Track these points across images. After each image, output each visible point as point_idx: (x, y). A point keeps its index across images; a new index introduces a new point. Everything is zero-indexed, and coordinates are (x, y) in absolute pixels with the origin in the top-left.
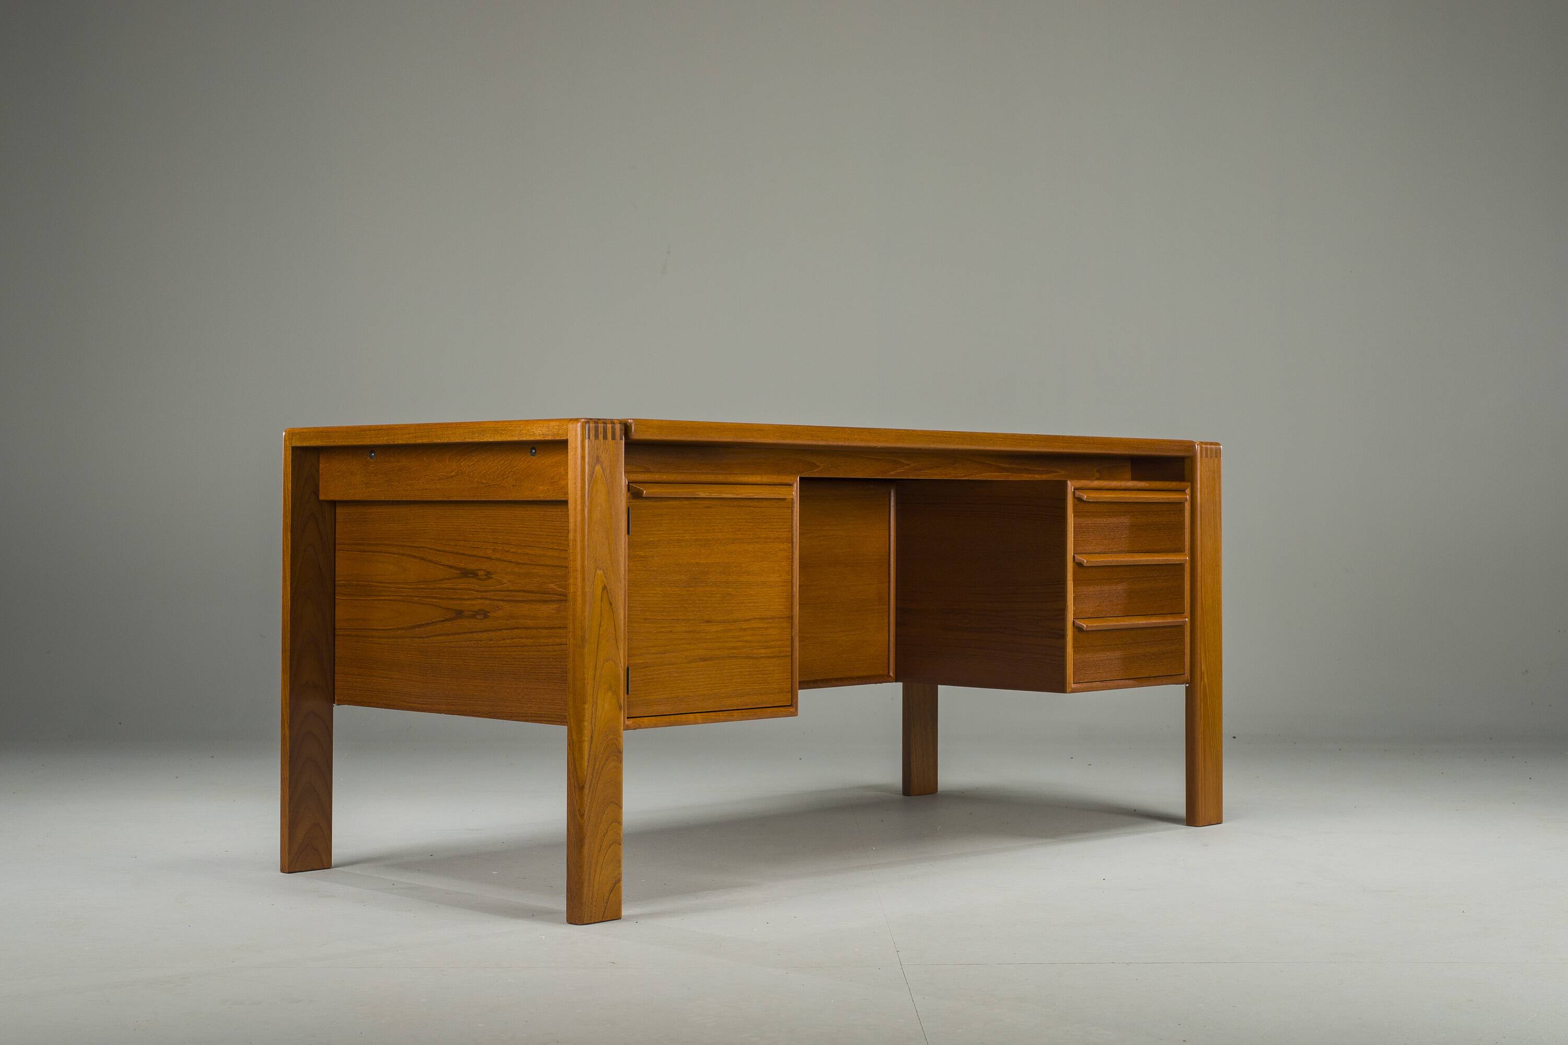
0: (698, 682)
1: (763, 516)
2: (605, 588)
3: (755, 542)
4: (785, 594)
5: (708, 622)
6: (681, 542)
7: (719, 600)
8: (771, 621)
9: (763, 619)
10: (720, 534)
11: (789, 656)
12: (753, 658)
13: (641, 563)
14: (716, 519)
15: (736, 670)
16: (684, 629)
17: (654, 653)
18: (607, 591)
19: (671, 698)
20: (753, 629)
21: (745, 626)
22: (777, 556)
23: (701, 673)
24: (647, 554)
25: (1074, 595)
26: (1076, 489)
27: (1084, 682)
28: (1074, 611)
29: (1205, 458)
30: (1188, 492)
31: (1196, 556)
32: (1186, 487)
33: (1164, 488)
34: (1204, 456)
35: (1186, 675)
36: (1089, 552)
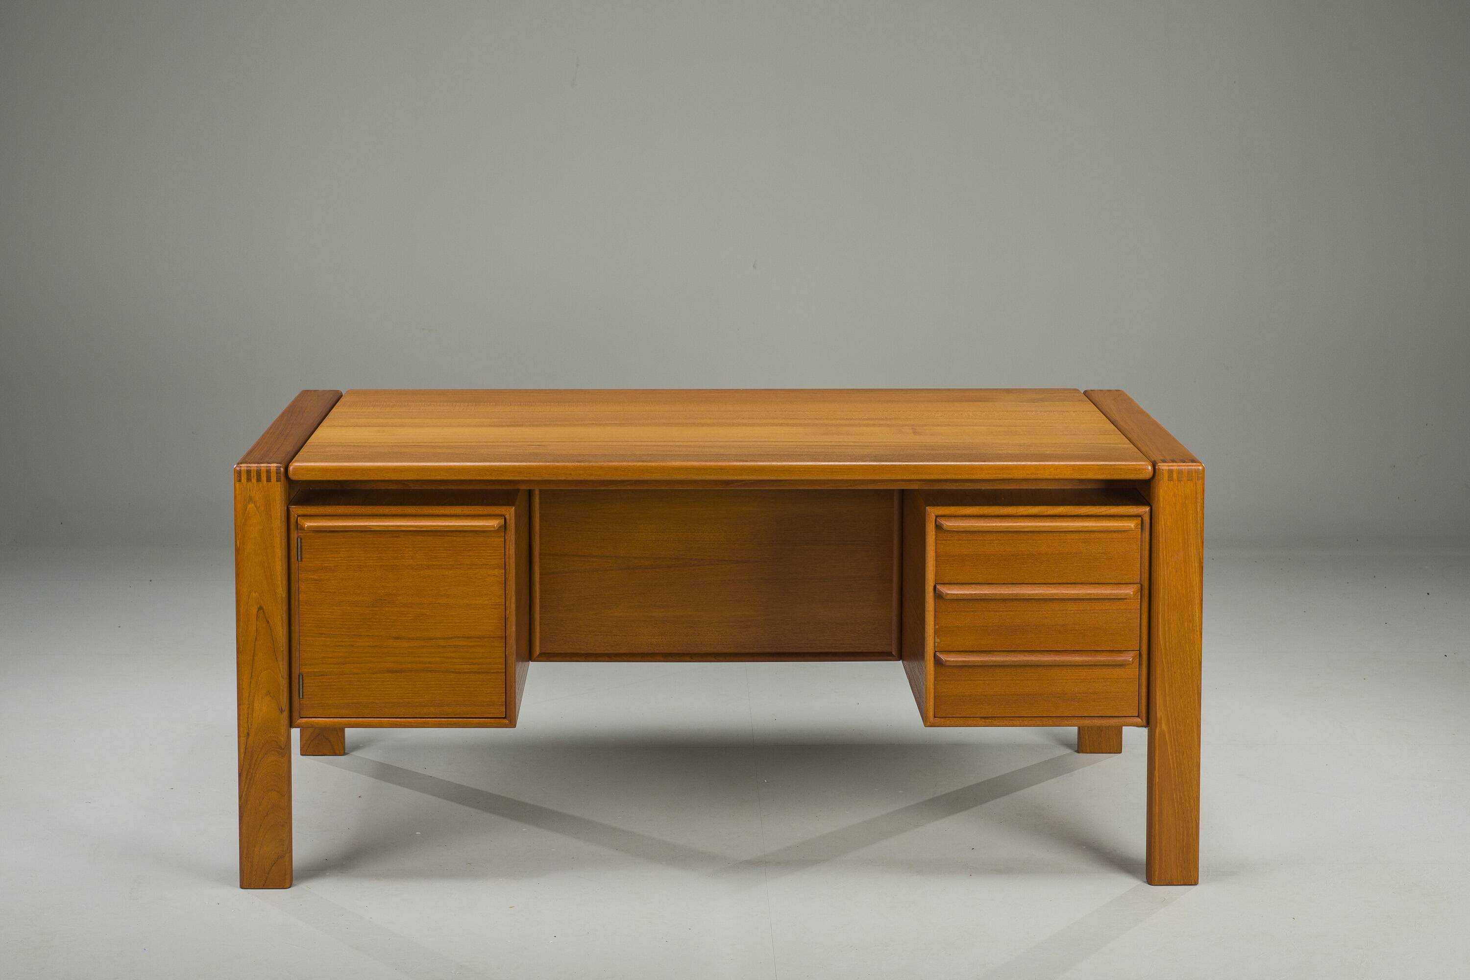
0: (385, 691)
1: (466, 544)
2: (261, 608)
3: (457, 568)
4: (496, 616)
5: (398, 638)
6: (362, 568)
7: (411, 619)
8: (478, 640)
9: (468, 638)
10: (411, 561)
11: (503, 672)
12: (456, 673)
13: (315, 586)
14: (406, 547)
15: (433, 683)
16: (367, 644)
17: (330, 664)
18: (264, 612)
19: (352, 703)
20: (456, 646)
21: (443, 643)
22: (485, 581)
23: (389, 683)
24: (322, 578)
25: (937, 627)
26: (937, 516)
27: (954, 716)
28: (936, 644)
29: (1169, 482)
30: (1147, 519)
31: (1155, 590)
32: (1142, 512)
33: (1100, 514)
34: (1167, 480)
35: (1138, 716)
36: (963, 582)
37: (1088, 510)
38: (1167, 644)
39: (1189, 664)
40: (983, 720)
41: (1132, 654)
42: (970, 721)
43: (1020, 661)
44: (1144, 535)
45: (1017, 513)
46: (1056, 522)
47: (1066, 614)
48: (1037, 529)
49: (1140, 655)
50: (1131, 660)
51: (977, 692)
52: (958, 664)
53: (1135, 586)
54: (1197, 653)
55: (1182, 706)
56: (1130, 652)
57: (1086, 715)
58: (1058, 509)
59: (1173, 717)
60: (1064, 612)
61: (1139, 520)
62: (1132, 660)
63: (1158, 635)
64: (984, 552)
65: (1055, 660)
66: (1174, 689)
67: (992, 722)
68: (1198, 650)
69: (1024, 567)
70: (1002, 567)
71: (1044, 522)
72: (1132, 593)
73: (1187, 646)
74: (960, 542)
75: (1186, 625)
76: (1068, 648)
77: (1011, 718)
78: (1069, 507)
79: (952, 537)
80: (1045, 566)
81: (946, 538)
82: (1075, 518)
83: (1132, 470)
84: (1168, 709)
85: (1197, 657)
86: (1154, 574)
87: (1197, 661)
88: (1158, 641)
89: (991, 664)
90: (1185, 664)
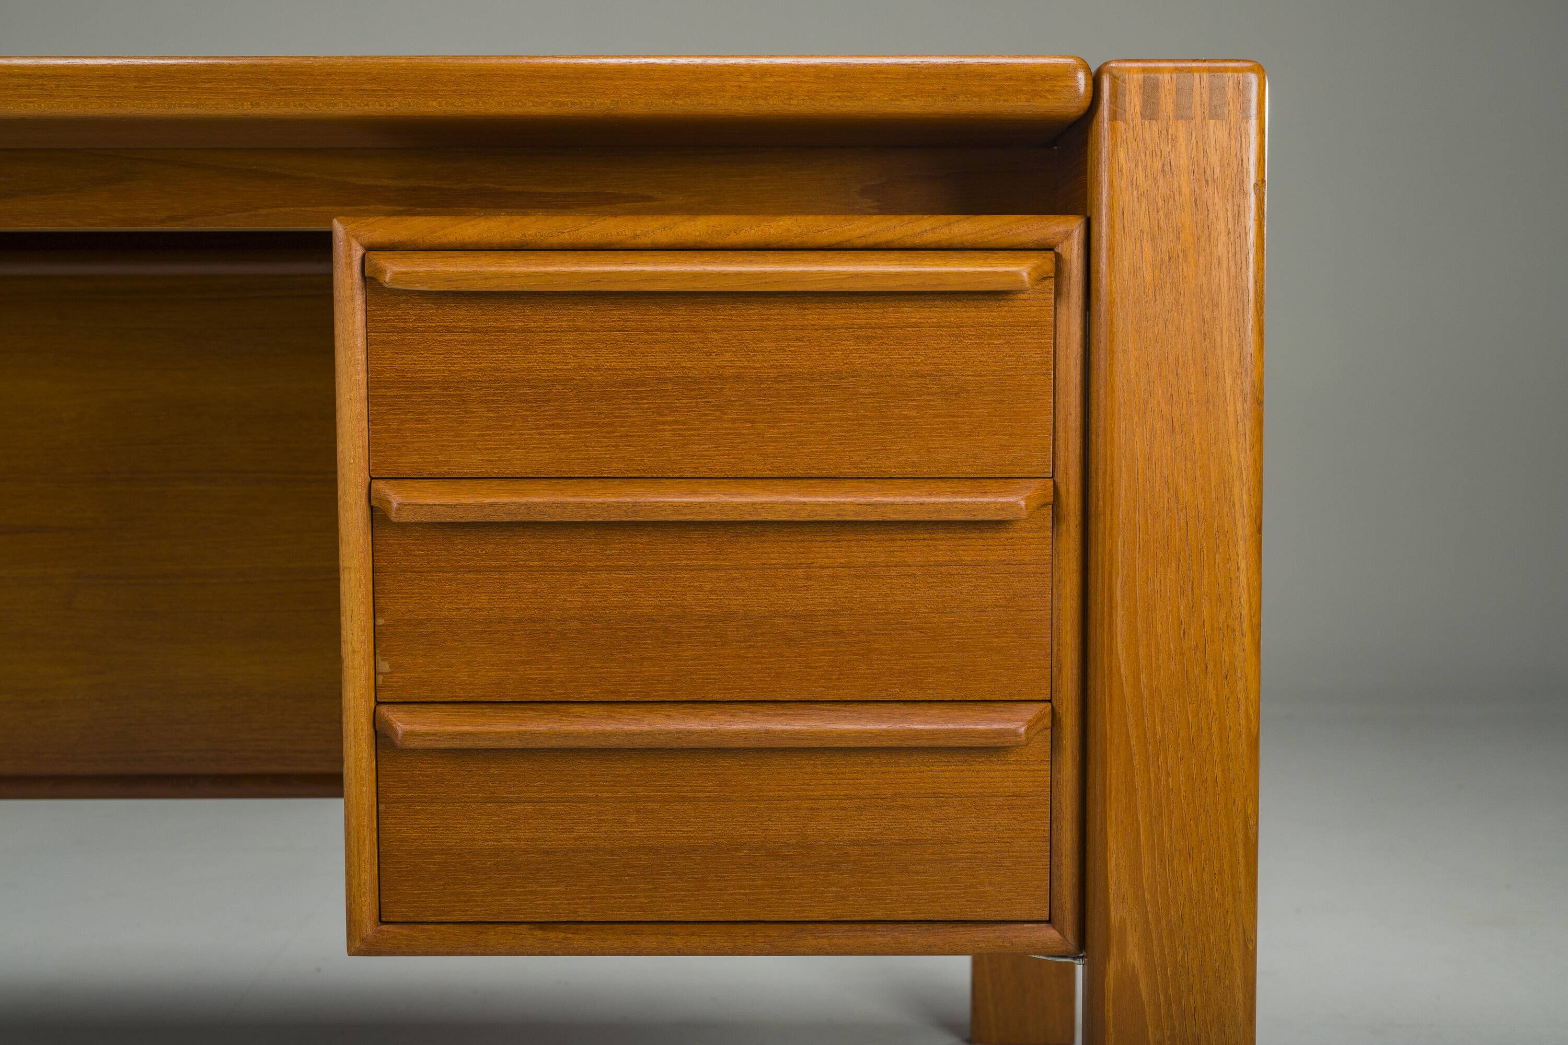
25: (380, 622)
26: (370, 248)
27: (443, 918)
28: (380, 679)
29: (1147, 123)
30: (1073, 252)
31: (1101, 496)
32: (1056, 234)
33: (917, 241)
34: (1138, 116)
35: (1049, 922)
36: (463, 472)
37: (872, 229)
38: (1143, 677)
39: (1216, 742)
40: (539, 934)
41: (1030, 712)
42: (494, 935)
43: (649, 733)
44: (1062, 310)
45: (635, 236)
46: (766, 263)
47: (808, 578)
48: (700, 286)
49: (1055, 720)
50: (1022, 730)
51: (517, 839)
52: (442, 745)
53: (1036, 483)
54: (1243, 709)
55: (1194, 884)
56: (1023, 706)
57: (879, 916)
58: (774, 224)
59: (1164, 923)
60: (800, 573)
61: (1045, 262)
62: (1027, 730)
63: (1111, 649)
64: (529, 370)
65: (767, 732)
66: (1166, 829)
67: (566, 938)
68: (1247, 699)
69: (667, 423)
70: (592, 425)
71: (724, 263)
72: (1023, 503)
73: (1211, 688)
74: (448, 337)
75: (1206, 613)
76: (818, 692)
77: (632, 927)
78: (810, 218)
79: (421, 319)
80: (733, 421)
81: (402, 325)
82: (829, 254)
83: (1018, 80)
84: (1147, 896)
85: (1243, 722)
86: (1098, 443)
87: (1244, 731)
88: (1110, 667)
89: (554, 743)
90: (1205, 744)
